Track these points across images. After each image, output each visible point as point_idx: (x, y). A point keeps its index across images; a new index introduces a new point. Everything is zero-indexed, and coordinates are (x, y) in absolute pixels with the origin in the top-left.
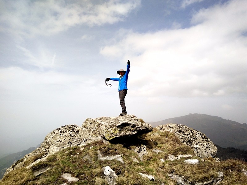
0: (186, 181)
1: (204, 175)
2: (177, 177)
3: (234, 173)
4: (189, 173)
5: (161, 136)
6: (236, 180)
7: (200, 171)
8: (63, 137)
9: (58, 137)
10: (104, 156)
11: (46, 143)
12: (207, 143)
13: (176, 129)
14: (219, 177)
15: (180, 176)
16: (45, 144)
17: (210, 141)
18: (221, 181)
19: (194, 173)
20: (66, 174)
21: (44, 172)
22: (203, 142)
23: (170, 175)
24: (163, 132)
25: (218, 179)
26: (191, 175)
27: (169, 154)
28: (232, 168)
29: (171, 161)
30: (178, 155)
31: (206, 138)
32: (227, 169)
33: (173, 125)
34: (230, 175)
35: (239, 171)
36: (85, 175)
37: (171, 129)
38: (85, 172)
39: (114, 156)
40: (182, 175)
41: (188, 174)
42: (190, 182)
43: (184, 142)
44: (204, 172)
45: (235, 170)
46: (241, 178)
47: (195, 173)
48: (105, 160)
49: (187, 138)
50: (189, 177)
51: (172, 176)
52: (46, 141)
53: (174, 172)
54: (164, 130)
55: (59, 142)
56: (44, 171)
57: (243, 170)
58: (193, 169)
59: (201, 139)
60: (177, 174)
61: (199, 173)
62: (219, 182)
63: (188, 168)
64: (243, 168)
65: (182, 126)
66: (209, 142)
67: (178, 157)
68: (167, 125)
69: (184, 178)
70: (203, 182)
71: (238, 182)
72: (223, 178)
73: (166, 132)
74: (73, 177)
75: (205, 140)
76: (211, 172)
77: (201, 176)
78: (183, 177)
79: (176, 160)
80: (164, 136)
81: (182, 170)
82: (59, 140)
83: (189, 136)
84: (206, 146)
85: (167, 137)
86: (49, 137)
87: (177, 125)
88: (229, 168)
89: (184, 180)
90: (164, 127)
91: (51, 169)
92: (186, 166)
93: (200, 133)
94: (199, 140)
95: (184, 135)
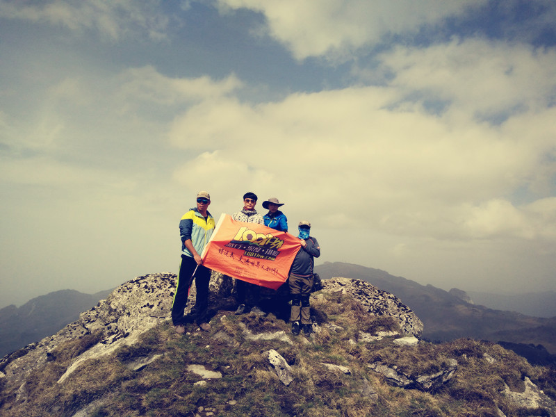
0: (402, 374)
1: (431, 362)
2: (385, 368)
3: (472, 361)
4: (406, 361)
5: (329, 300)
6: (476, 371)
7: (424, 356)
8: (155, 297)
9: (144, 297)
10: (255, 333)
11: (111, 310)
12: (406, 314)
13: (353, 288)
14: (451, 367)
15: (391, 366)
16: (107, 313)
17: (410, 311)
18: (454, 373)
19: (415, 360)
20: (194, 365)
21: (148, 363)
22: (399, 313)
23: (373, 366)
24: (329, 293)
25: (450, 369)
26: (411, 363)
27: (360, 332)
28: (469, 352)
29: (368, 343)
30: (377, 333)
31: (403, 306)
32: (460, 355)
33: (345, 280)
34: (466, 364)
35: (480, 356)
36: (231, 367)
37: (343, 287)
38: (231, 361)
39: (273, 332)
40: (394, 365)
41: (404, 362)
42: (409, 376)
43: (370, 311)
44: (431, 358)
45: (472, 356)
46: (484, 368)
47: (417, 360)
48: (259, 339)
49: (374, 305)
50: (406, 368)
51: (375, 368)
52: (110, 307)
53: (380, 360)
54: (331, 290)
55: (147, 308)
56: (147, 361)
57: (485, 354)
58: (413, 353)
59: (396, 308)
60: (384, 364)
61: (424, 360)
62: (451, 374)
63: (404, 352)
64: (485, 351)
65: (361, 283)
66: (409, 314)
67: (377, 335)
68: (333, 279)
69: (398, 370)
70: (429, 374)
71: (480, 374)
72: (456, 369)
73: (334, 293)
74: (210, 370)
75: (402, 310)
76: (441, 358)
77: (426, 365)
78: (396, 367)
79: (376, 341)
80: (333, 300)
81: (393, 356)
82: (146, 304)
83: (377, 301)
84: (405, 319)
85: (339, 302)
86: (119, 298)
87: (353, 281)
88: (463, 351)
89: (398, 372)
90: (330, 284)
91: (162, 358)
92: (399, 350)
93: (392, 296)
94: (392, 309)
95: (369, 299)
